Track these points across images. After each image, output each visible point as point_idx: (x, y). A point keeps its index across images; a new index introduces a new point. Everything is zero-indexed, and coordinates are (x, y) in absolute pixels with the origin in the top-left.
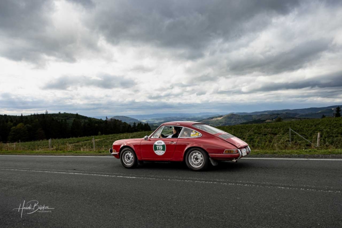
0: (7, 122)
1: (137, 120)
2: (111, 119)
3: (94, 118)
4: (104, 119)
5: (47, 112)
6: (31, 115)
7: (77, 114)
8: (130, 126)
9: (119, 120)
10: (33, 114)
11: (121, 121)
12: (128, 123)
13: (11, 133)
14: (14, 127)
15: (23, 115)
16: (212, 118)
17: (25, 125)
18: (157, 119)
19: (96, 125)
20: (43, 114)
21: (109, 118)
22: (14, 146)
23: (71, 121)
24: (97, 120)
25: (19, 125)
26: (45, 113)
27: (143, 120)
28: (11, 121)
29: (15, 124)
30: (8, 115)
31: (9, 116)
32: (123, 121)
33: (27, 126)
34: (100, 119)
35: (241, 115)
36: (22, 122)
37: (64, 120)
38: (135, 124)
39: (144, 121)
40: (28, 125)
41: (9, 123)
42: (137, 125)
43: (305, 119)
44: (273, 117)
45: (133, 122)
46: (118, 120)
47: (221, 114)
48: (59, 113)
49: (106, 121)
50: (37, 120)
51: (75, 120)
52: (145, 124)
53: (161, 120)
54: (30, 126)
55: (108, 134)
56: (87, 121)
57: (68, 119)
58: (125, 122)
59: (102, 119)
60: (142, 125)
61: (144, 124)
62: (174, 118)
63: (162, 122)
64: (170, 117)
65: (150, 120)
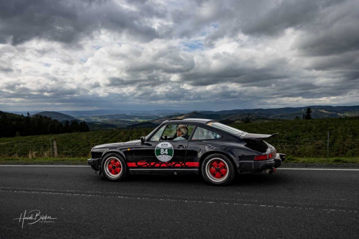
1: (74, 117)
2: (37, 115)
3: (12, 114)
4: (26, 115)
8: (61, 124)
9: (48, 116)
11: (50, 119)
12: (60, 120)
18: (100, 117)
19: (14, 122)
21: (31, 115)
24: (17, 117)
27: (82, 117)
32: (53, 119)
34: (21, 115)
35: (206, 114)
38: (67, 122)
39: (82, 119)
42: (70, 124)
43: (279, 120)
44: (244, 117)
45: (65, 119)
46: (46, 117)
49: (28, 118)
52: (81, 123)
55: (25, 136)
58: (55, 120)
59: (24, 115)
60: (77, 123)
61: (79, 123)
62: (123, 115)
63: (106, 121)
64: (117, 115)
65: (90, 118)
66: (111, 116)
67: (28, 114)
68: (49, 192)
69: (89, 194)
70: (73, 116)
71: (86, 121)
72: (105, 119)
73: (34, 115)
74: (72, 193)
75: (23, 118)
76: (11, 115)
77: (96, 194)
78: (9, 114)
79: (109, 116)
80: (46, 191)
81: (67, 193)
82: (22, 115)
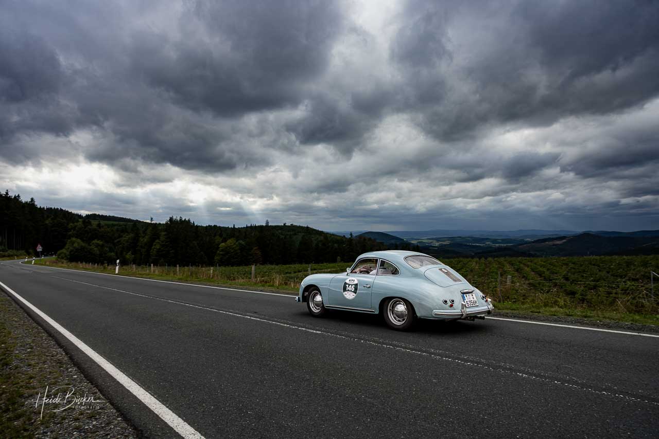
0: (215, 236)
1: (403, 240)
2: (360, 237)
3: (333, 235)
4: (348, 236)
5: (267, 222)
6: (247, 227)
7: (308, 227)
9: (373, 238)
10: (249, 225)
11: (373, 241)
12: (386, 242)
13: (218, 252)
14: (223, 244)
15: (236, 227)
16: (544, 240)
17: (237, 241)
18: (438, 240)
19: (336, 245)
20: (261, 227)
21: (354, 235)
22: (212, 271)
23: (299, 238)
24: (338, 238)
25: (230, 242)
26: (264, 225)
27: (413, 239)
28: (221, 236)
29: (225, 240)
30: (218, 225)
31: (219, 227)
32: (378, 241)
33: (240, 244)
34: (342, 236)
36: (234, 237)
37: (288, 237)
38: (397, 246)
39: (414, 242)
40: (241, 241)
41: (218, 237)
45: (393, 242)
46: (370, 239)
47: (562, 234)
48: (285, 224)
49: (350, 238)
50: (253, 234)
51: (304, 236)
52: (414, 247)
53: (444, 241)
54: (243, 243)
56: (322, 238)
57: (295, 234)
58: (381, 243)
59: (346, 236)
61: (411, 248)
62: (469, 237)
63: (445, 245)
64: (460, 237)
65: (424, 241)
66: (452, 239)
67: (351, 235)
68: (405, 348)
69: (467, 361)
70: (402, 238)
71: (419, 244)
72: (444, 243)
73: (356, 236)
74: (439, 355)
75: (344, 239)
76: (333, 237)
77: (478, 363)
78: (330, 234)
79: (449, 239)
80: (401, 347)
81: (432, 354)
82: (344, 236)
